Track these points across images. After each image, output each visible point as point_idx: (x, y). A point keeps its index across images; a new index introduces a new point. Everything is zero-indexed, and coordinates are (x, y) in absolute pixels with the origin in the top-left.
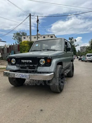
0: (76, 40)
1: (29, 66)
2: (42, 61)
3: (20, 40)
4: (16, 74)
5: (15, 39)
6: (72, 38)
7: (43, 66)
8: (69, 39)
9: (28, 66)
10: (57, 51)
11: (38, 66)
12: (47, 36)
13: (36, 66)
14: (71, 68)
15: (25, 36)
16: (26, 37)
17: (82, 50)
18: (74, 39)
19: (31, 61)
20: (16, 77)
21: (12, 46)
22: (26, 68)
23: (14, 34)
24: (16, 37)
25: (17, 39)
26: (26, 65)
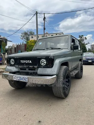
0: (86, 38)
1: (29, 67)
2: (43, 61)
3: (28, 39)
4: (14, 77)
5: (23, 39)
6: (83, 36)
7: (43, 67)
8: (79, 37)
9: (27, 67)
10: (62, 49)
11: (38, 68)
12: (55, 34)
13: (36, 67)
14: (79, 68)
15: (32, 35)
16: (34, 36)
17: (92, 48)
18: (85, 37)
19: (31, 62)
20: (14, 79)
21: (19, 45)
22: (25, 69)
23: (22, 33)
24: (23, 37)
25: (25, 38)
26: (25, 66)
